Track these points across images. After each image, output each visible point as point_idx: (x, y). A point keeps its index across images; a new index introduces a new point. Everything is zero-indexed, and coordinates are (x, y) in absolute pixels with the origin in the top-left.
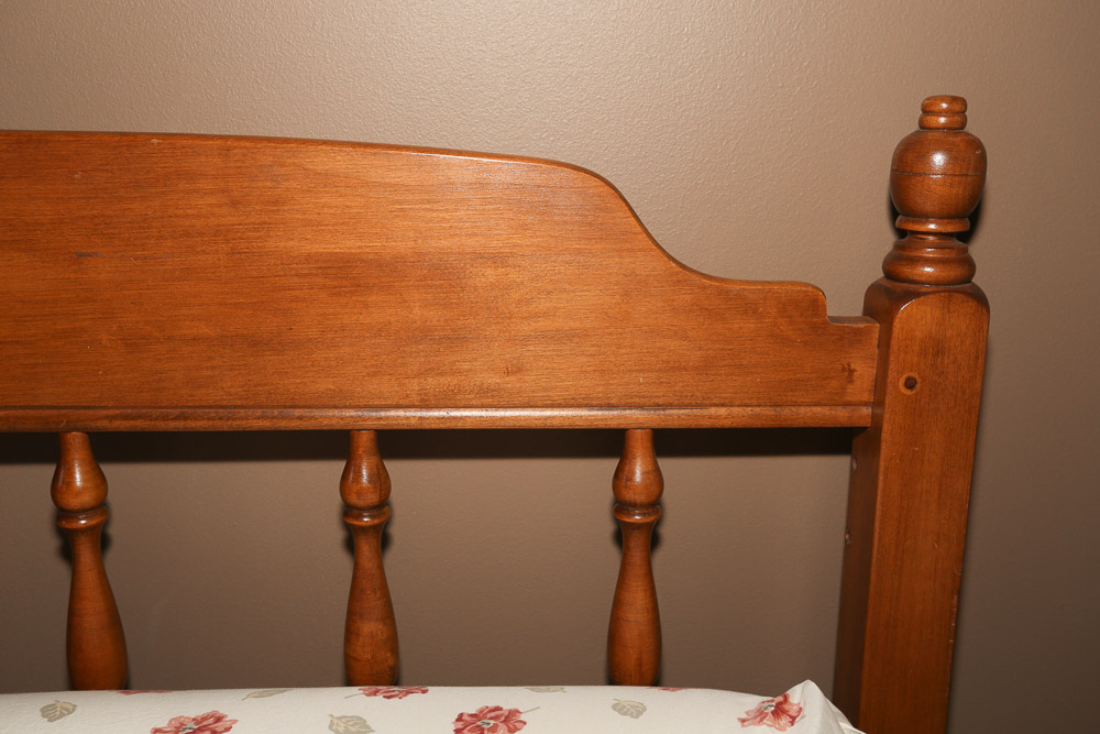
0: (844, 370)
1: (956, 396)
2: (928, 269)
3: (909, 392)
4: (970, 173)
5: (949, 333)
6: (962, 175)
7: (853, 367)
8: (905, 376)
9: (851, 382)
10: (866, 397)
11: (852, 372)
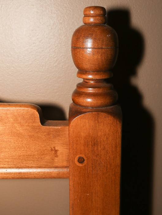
0: (52, 150)
1: (107, 167)
2: (89, 100)
3: (80, 165)
4: (104, 47)
5: (99, 134)
6: (99, 48)
7: (56, 148)
8: (78, 156)
9: (57, 156)
10: (65, 164)
11: (56, 151)
